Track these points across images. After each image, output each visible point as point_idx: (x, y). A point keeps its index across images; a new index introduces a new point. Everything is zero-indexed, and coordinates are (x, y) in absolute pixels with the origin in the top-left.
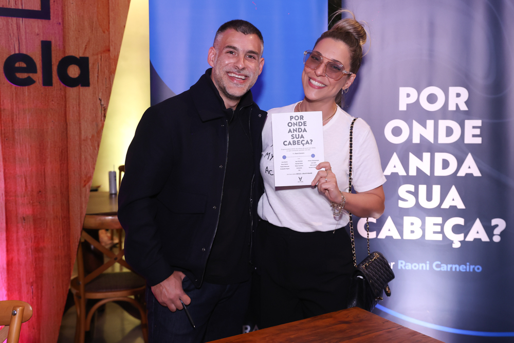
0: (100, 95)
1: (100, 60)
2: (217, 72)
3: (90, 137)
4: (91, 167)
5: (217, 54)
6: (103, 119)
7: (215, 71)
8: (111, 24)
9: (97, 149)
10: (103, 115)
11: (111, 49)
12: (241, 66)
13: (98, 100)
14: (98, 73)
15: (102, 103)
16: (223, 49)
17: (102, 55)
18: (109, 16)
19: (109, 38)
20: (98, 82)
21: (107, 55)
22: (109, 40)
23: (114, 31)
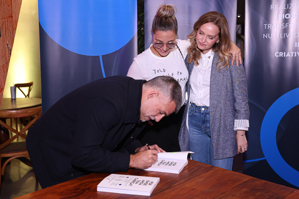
0: (7, 42)
1: (6, 22)
3: (2, 66)
4: (3, 83)
6: (9, 55)
8: (12, 2)
9: (6, 72)
10: (9, 53)
11: (13, 15)
13: (6, 45)
14: (6, 29)
15: (9, 46)
17: (8, 19)
19: (12, 9)
20: (6, 34)
21: (11, 19)
22: (12, 10)
23: (15, 6)
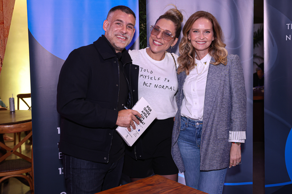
2: (110, 35)
5: (110, 24)
7: (108, 34)
8: (4, 7)
11: (5, 22)
12: (124, 32)
16: (114, 21)
18: (2, 2)
21: (2, 26)
22: (3, 16)
23: (7, 11)
